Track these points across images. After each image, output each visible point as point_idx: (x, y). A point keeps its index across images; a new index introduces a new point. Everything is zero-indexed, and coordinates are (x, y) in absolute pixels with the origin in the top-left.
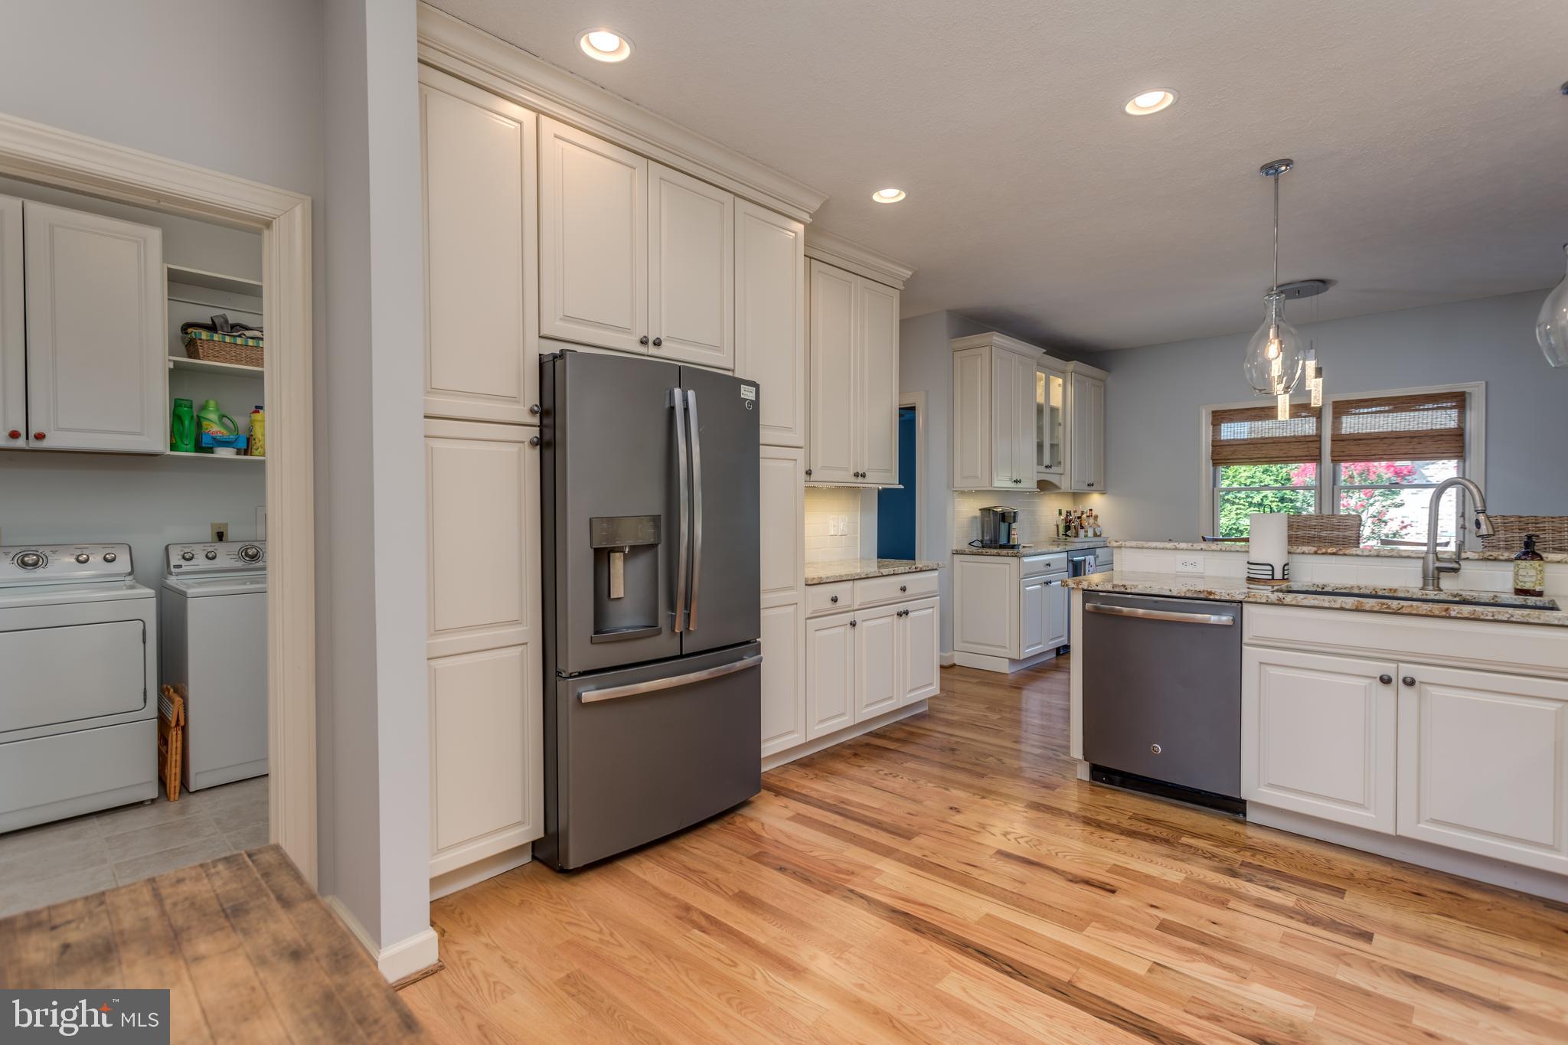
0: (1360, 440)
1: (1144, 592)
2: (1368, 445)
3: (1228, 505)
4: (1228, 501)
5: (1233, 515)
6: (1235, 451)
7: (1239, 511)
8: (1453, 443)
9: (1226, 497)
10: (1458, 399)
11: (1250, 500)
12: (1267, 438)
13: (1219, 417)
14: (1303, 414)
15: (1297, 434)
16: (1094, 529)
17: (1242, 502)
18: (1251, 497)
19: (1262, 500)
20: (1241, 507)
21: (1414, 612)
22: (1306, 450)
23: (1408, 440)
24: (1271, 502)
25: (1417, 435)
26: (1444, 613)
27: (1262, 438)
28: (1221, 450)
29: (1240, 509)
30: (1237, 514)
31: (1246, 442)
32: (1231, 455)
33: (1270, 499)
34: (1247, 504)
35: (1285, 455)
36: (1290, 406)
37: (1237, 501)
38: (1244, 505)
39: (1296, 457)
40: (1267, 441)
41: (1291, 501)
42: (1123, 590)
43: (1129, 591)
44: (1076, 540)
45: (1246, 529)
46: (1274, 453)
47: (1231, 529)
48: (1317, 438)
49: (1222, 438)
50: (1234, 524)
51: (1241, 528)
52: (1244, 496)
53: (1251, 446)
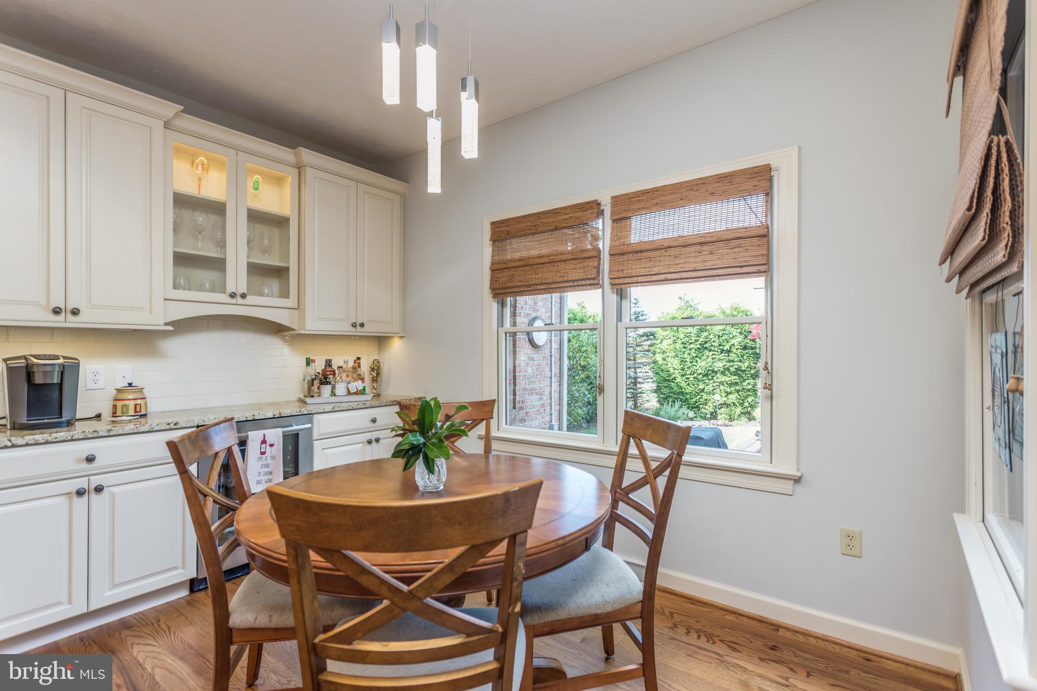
3: (706, 351)
4: (706, 348)
5: (710, 359)
7: (714, 356)
8: (754, 252)
9: (705, 346)
11: (722, 347)
12: (542, 256)
17: (716, 349)
18: (723, 346)
19: (731, 347)
20: (716, 353)
24: (737, 349)
25: (709, 239)
29: (715, 355)
30: (713, 359)
33: (736, 347)
34: (719, 351)
37: (712, 348)
38: (718, 352)
39: (573, 281)
41: (752, 348)
45: (719, 370)
46: (551, 276)
47: (708, 370)
50: (710, 366)
51: (716, 369)
52: (718, 345)
53: (527, 268)
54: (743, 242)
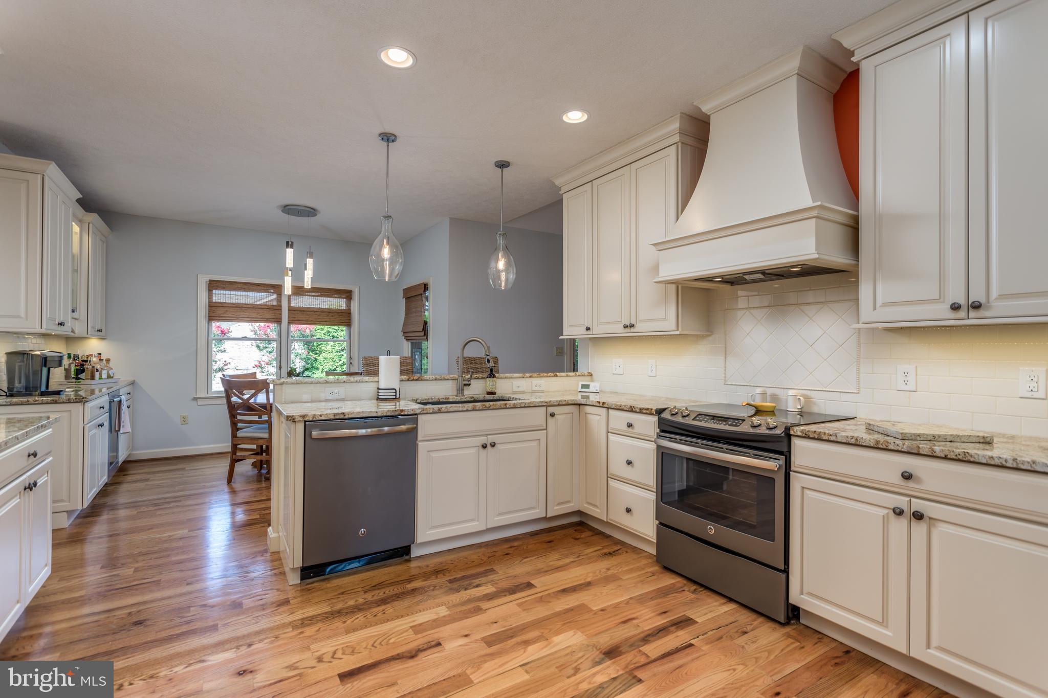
0: (304, 311)
1: (359, 416)
2: (308, 315)
6: (227, 311)
8: (343, 318)
10: (347, 294)
12: (248, 304)
13: (213, 285)
14: (272, 291)
15: (268, 304)
16: (108, 372)
21: (495, 407)
22: (273, 314)
23: (327, 313)
26: (505, 407)
27: (245, 304)
28: (215, 310)
32: (224, 314)
36: (292, 286)
42: (342, 417)
43: (347, 417)
44: (93, 382)
48: (278, 308)
49: (214, 301)
53: (238, 308)
54: (344, 314)
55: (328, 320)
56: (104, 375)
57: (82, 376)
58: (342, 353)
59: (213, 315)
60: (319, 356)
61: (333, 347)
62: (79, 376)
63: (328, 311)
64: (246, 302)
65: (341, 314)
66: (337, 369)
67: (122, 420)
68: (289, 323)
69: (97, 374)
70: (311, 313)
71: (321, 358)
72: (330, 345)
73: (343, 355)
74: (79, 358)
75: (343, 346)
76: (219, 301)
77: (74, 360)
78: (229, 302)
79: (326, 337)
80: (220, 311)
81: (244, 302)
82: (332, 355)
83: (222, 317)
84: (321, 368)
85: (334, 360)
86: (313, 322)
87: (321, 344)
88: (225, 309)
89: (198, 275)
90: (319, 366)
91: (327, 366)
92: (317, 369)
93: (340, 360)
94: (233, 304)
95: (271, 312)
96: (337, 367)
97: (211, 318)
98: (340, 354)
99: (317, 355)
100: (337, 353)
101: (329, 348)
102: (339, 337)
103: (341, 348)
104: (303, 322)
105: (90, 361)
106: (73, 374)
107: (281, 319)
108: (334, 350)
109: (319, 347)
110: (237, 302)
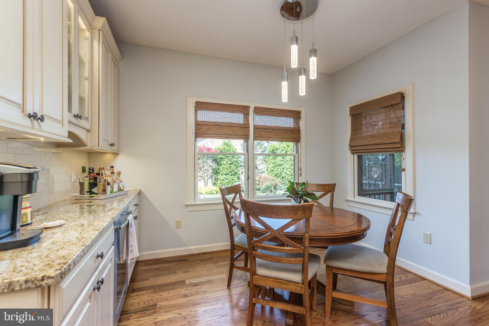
8: (294, 135)
10: (296, 115)
12: (225, 123)
13: (199, 106)
14: (242, 112)
15: (239, 122)
16: (119, 184)
22: (244, 132)
28: (201, 127)
31: (214, 124)
32: (207, 131)
35: (235, 134)
40: (225, 125)
44: (105, 196)
46: (229, 132)
53: (218, 127)
54: (295, 132)
55: (284, 137)
56: (116, 189)
57: (95, 190)
58: (231, 165)
59: (199, 132)
60: (220, 166)
61: (227, 162)
62: (92, 190)
63: (284, 129)
64: (224, 121)
65: (293, 131)
66: (229, 173)
67: (130, 244)
68: (255, 139)
69: (109, 188)
70: (271, 131)
71: (221, 168)
72: (225, 161)
73: (231, 166)
74: (93, 172)
75: (232, 161)
76: (204, 120)
77: (90, 173)
78: (211, 121)
79: (223, 157)
80: (204, 129)
81: (222, 121)
82: (226, 166)
83: (206, 134)
84: (221, 173)
85: (227, 169)
86: (273, 138)
87: (221, 160)
88: (208, 128)
89: (187, 98)
90: (220, 172)
91: (224, 172)
92: (219, 173)
93: (230, 169)
94: (213, 122)
95: (242, 130)
96: (229, 172)
97: (197, 135)
98: (230, 165)
99: (219, 166)
100: (229, 165)
101: (225, 162)
102: (230, 157)
103: (231, 162)
104: (265, 138)
105: (102, 174)
106: (86, 188)
107: (249, 136)
108: (227, 164)
109: (220, 162)
110: (217, 121)
